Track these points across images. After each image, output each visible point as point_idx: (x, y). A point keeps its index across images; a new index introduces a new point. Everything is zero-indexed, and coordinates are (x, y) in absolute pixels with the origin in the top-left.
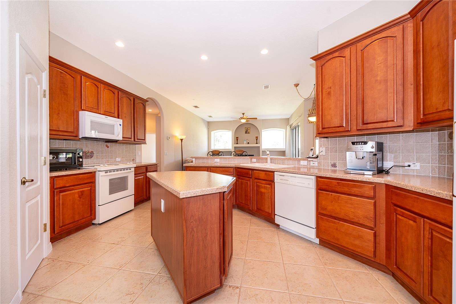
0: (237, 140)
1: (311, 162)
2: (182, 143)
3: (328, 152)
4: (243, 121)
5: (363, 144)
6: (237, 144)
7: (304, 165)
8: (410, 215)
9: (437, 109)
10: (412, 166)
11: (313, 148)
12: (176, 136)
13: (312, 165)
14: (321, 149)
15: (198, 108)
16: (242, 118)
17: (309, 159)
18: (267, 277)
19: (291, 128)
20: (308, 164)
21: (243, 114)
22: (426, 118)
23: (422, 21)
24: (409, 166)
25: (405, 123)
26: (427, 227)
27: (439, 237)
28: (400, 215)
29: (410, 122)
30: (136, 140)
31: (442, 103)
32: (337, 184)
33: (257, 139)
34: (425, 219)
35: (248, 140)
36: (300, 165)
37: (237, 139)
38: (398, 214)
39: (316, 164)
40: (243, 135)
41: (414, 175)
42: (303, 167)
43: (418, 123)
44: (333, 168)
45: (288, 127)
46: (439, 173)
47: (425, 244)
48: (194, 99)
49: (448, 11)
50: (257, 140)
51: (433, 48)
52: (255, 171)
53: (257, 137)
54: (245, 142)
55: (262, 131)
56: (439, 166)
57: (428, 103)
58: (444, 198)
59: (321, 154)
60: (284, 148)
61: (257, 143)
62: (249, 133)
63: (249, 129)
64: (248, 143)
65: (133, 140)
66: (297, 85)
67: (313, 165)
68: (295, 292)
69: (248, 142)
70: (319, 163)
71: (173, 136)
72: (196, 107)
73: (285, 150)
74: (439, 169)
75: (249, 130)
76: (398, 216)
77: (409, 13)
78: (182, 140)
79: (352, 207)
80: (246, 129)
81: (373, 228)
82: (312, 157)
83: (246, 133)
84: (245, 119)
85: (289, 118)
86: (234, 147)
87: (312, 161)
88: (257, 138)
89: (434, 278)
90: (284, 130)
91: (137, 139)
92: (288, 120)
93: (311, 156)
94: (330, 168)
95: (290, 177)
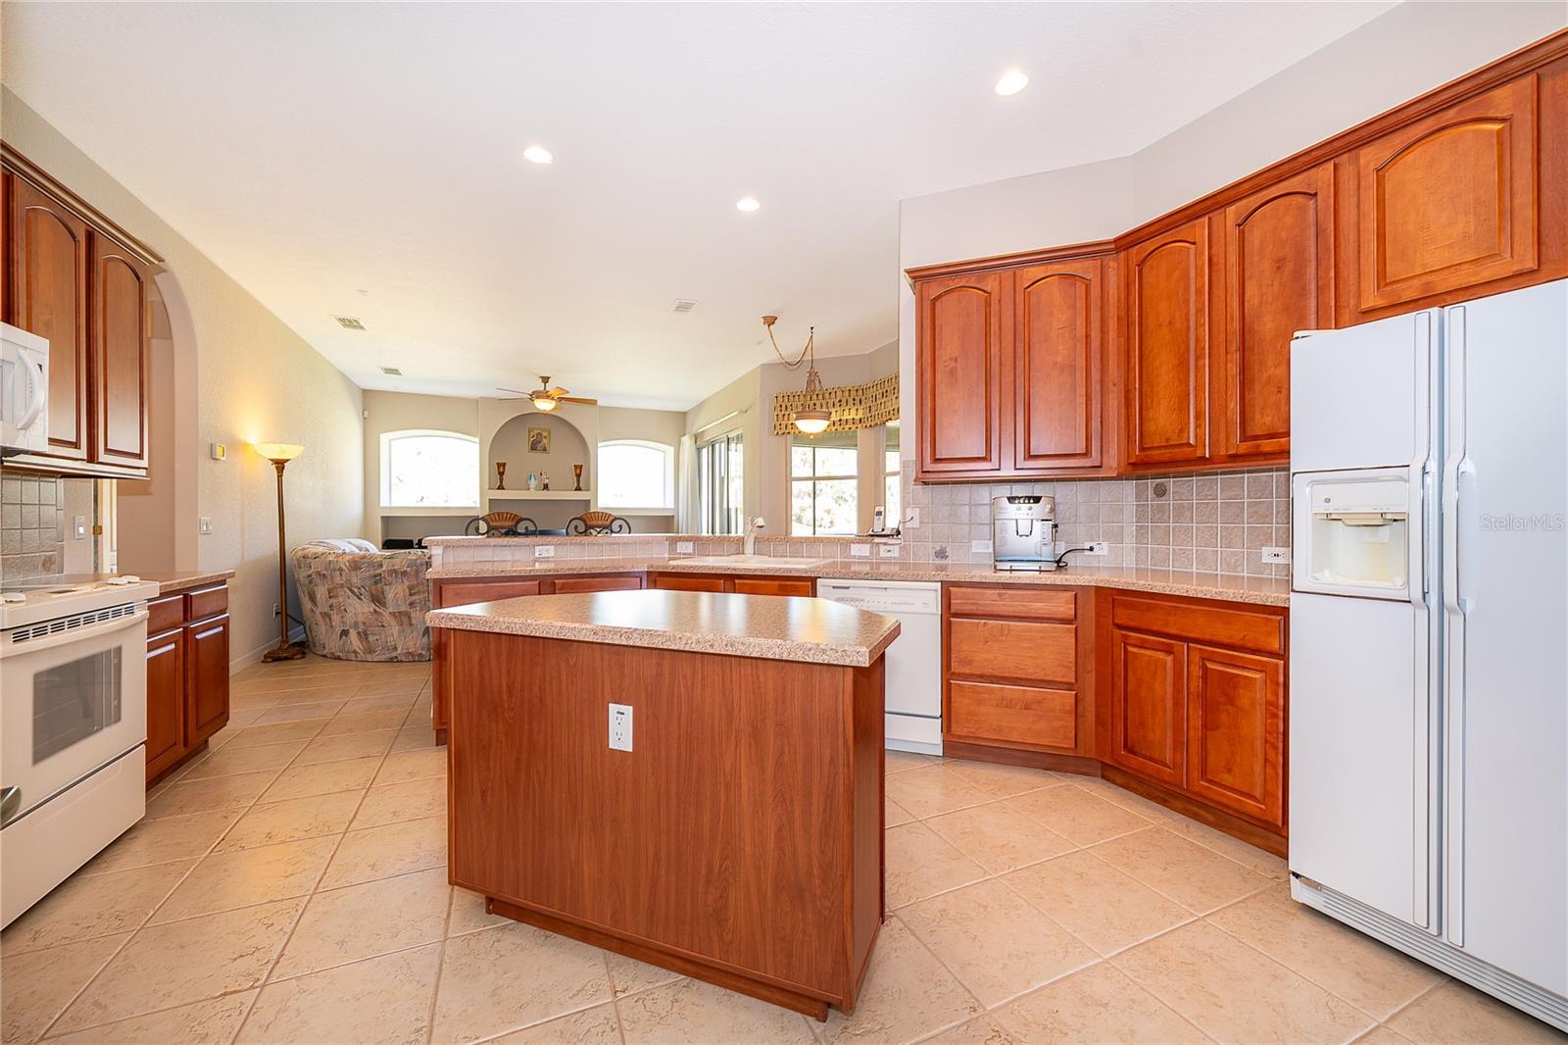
0: (501, 474)
1: (882, 548)
2: (280, 477)
3: (926, 520)
4: (544, 405)
5: (1032, 501)
6: (501, 487)
7: (860, 557)
8: (1159, 642)
9: (1167, 440)
10: (1096, 548)
11: (882, 509)
12: (249, 445)
13: (883, 554)
14: (909, 513)
15: (362, 328)
16: (537, 395)
17: (877, 540)
18: (923, 866)
19: (696, 442)
20: (871, 553)
21: (545, 380)
22: (1146, 456)
23: (1139, 266)
24: (1091, 549)
25: (1104, 462)
26: (1196, 658)
27: (1219, 671)
28: (1134, 646)
29: (1113, 460)
30: (103, 457)
31: (1177, 431)
32: (998, 598)
33: (581, 476)
34: (1190, 644)
35: (544, 476)
36: (848, 556)
37: (501, 470)
38: (1130, 645)
39: (895, 553)
40: (520, 459)
41: (1099, 567)
42: (858, 563)
43: (1129, 464)
44: (939, 562)
45: (687, 441)
46: (1137, 561)
47: (1192, 690)
48: (363, 292)
49: (1188, 266)
50: (578, 476)
51: (1160, 325)
52: (737, 581)
53: (578, 467)
54: (533, 483)
55: (599, 445)
56: (1137, 548)
57: (1150, 427)
58: (1230, 599)
59: (908, 525)
60: (670, 504)
61: (578, 489)
62: (545, 450)
63: (545, 437)
64: (546, 487)
65: (83, 453)
66: (770, 321)
67: (889, 555)
68: (1003, 870)
69: (546, 481)
70: (902, 549)
71: (236, 445)
72: (350, 323)
73: (671, 514)
74: (1137, 553)
75: (545, 441)
76: (1130, 649)
77: (1116, 241)
78: (280, 465)
79: (1030, 648)
80: (532, 434)
81: (1072, 684)
82: (883, 533)
83: (534, 448)
84: (553, 399)
85: (685, 413)
86: (490, 500)
87: (885, 544)
88: (578, 472)
89: (1210, 746)
90: (671, 450)
91: (108, 451)
92: (682, 416)
93: (878, 529)
94: (933, 561)
95: (867, 590)
